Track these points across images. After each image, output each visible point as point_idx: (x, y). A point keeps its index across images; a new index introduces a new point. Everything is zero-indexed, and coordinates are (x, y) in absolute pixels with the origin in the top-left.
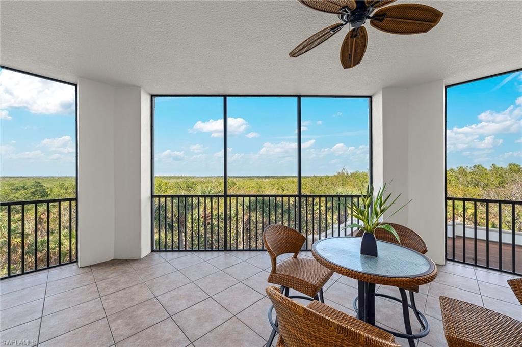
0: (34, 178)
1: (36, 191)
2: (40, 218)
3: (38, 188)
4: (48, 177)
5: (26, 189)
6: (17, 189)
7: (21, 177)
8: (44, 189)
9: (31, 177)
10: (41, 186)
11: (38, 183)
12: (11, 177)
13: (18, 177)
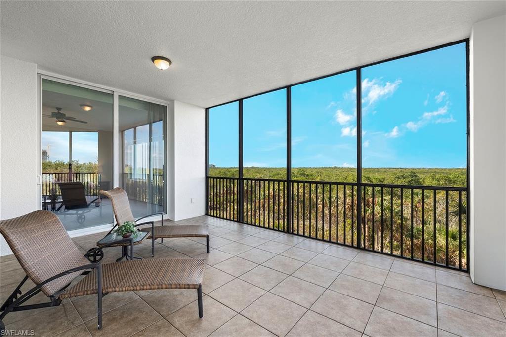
0: (409, 169)
1: (412, 180)
2: (416, 206)
3: (414, 178)
4: (420, 168)
5: (404, 178)
6: (399, 178)
7: (400, 168)
8: (418, 179)
9: (407, 168)
10: (416, 176)
11: (413, 174)
12: (394, 168)
13: (398, 168)
